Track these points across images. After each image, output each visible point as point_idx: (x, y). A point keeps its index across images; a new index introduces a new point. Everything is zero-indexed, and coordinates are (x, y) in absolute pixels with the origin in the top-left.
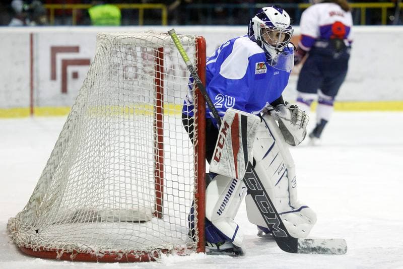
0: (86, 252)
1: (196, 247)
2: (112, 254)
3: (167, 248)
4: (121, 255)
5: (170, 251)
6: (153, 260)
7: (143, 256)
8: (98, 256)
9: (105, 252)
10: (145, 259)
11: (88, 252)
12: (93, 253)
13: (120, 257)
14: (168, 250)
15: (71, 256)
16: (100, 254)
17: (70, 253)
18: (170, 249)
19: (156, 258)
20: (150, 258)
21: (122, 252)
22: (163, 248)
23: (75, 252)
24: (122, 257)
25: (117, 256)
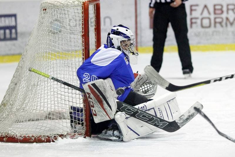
0: (13, 136)
1: (84, 133)
2: (28, 137)
3: (63, 134)
4: (33, 138)
5: (65, 135)
6: (53, 141)
7: (47, 139)
8: (20, 139)
9: (24, 136)
10: (48, 141)
11: (14, 137)
12: (16, 137)
13: (32, 140)
14: (63, 135)
15: (5, 139)
16: (21, 138)
17: (4, 137)
18: (65, 134)
19: (55, 140)
20: (51, 140)
21: (34, 137)
22: (60, 134)
23: (6, 136)
24: (33, 140)
25: (31, 139)
